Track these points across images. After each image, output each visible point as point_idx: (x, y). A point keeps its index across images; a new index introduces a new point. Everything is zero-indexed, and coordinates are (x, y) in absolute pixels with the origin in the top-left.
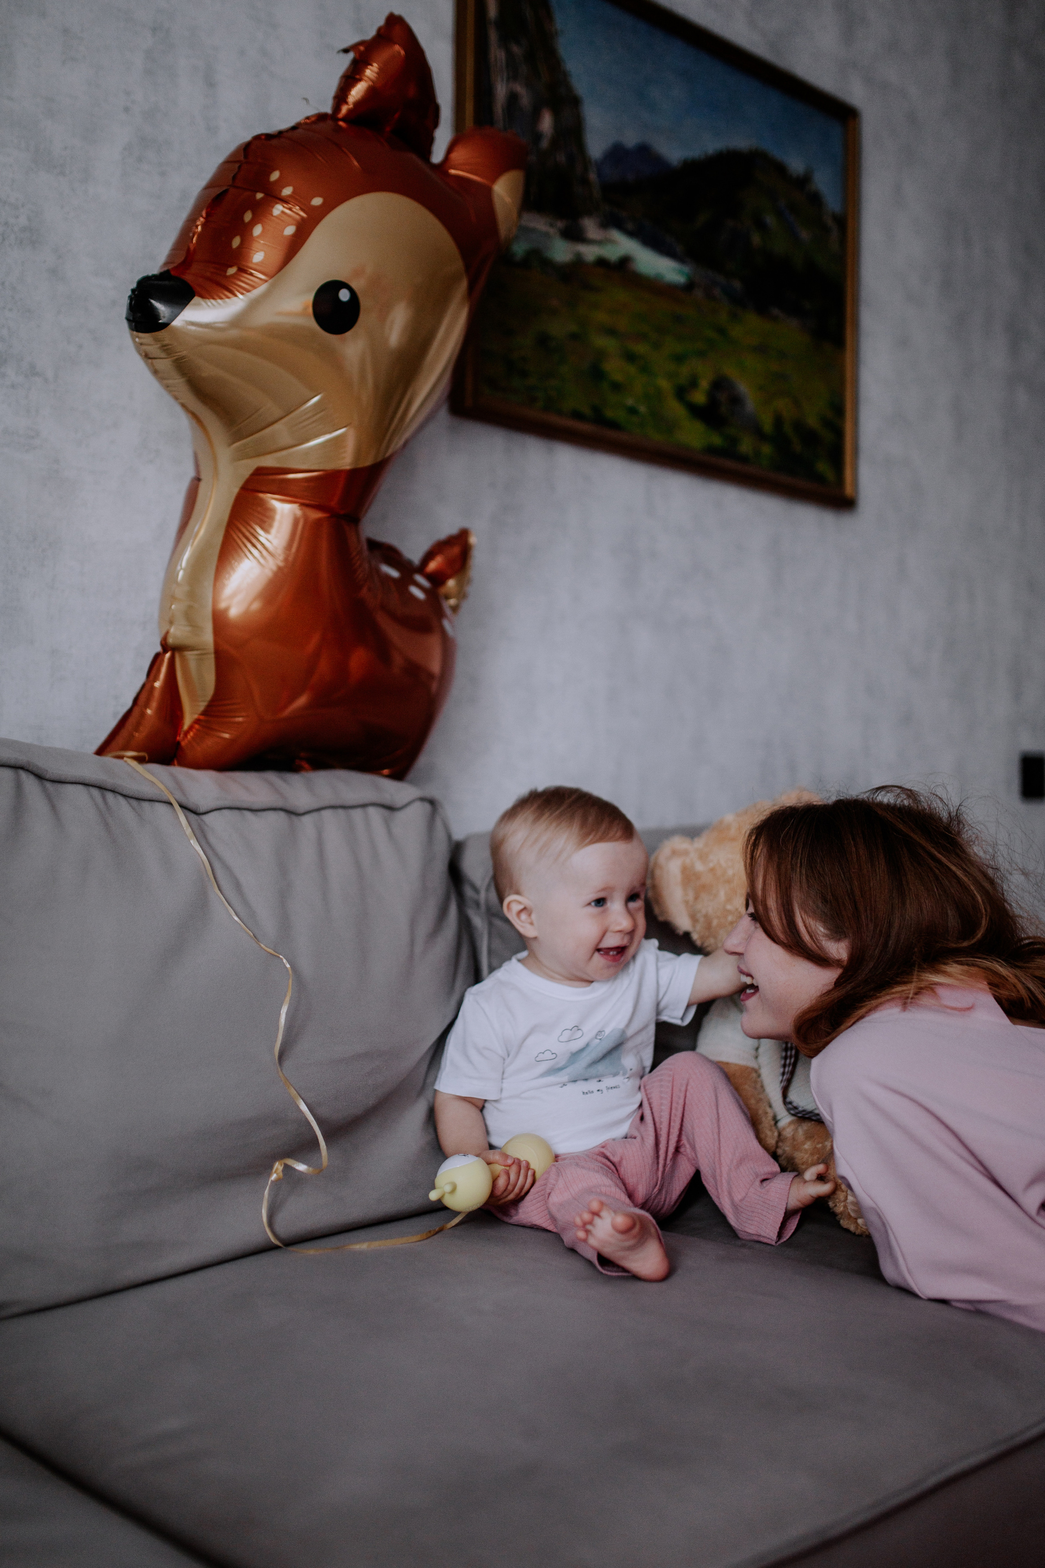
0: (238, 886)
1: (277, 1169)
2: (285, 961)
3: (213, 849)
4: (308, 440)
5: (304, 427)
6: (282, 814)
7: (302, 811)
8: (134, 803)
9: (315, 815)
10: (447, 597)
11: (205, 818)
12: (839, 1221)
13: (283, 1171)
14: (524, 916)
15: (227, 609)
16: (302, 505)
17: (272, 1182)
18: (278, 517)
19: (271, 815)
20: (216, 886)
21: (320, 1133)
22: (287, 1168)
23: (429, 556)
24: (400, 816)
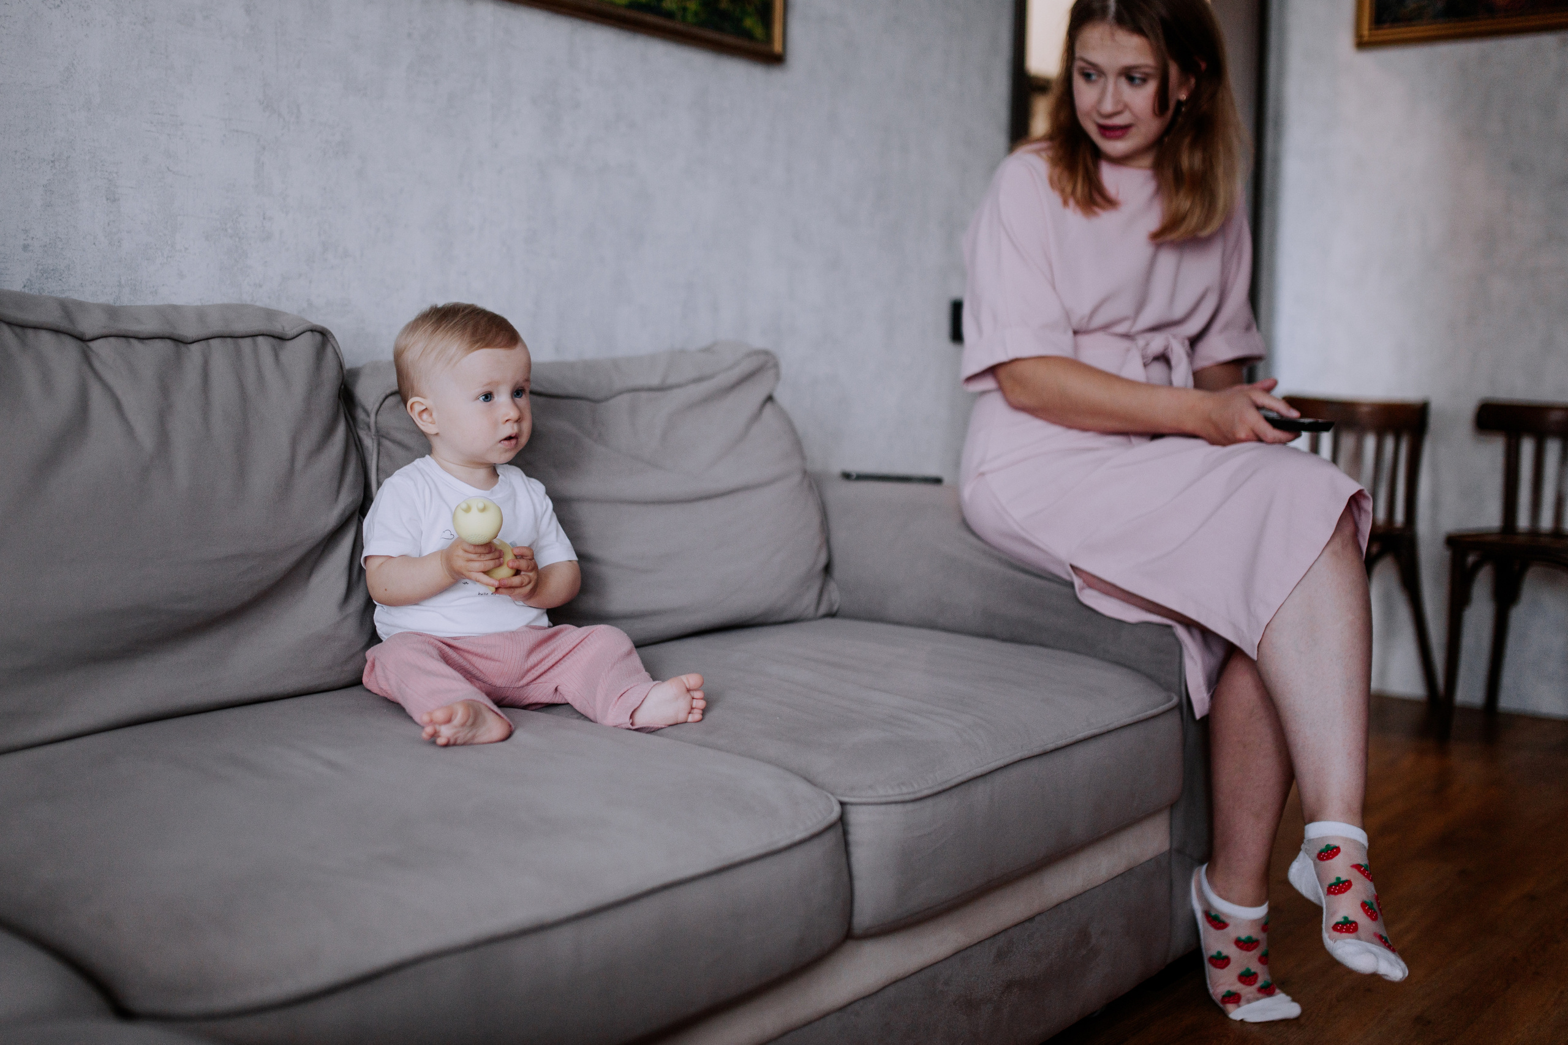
0: (118, 405)
3: (95, 372)
7: (190, 340)
8: (18, 330)
9: (203, 343)
11: (92, 344)
14: (425, 416)
19: (158, 344)
24: (289, 344)
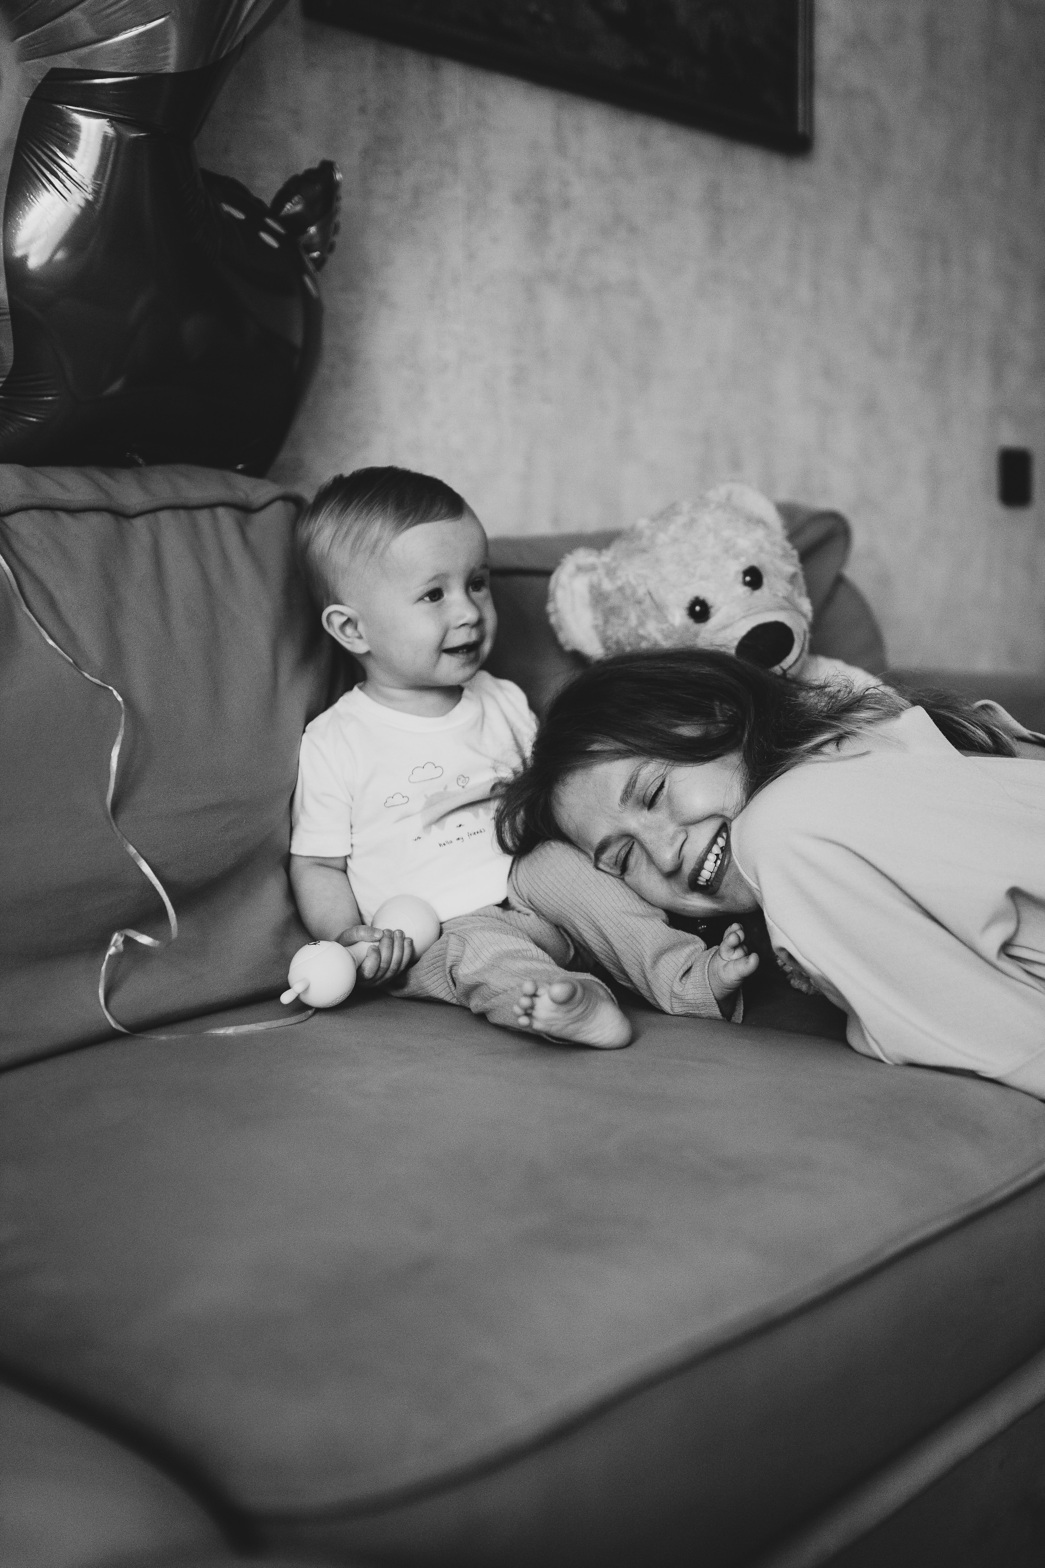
0: (52, 603)
1: (116, 941)
2: (115, 693)
3: (20, 560)
4: (116, 33)
5: (110, 15)
6: (107, 517)
7: (132, 512)
9: (150, 517)
10: (310, 249)
11: (8, 520)
12: (790, 981)
13: (124, 942)
14: (349, 630)
15: (24, 258)
16: (111, 120)
17: (110, 956)
18: (83, 136)
19: (94, 520)
20: (23, 602)
21: (168, 899)
22: (128, 941)
23: (283, 196)
24: (257, 517)
